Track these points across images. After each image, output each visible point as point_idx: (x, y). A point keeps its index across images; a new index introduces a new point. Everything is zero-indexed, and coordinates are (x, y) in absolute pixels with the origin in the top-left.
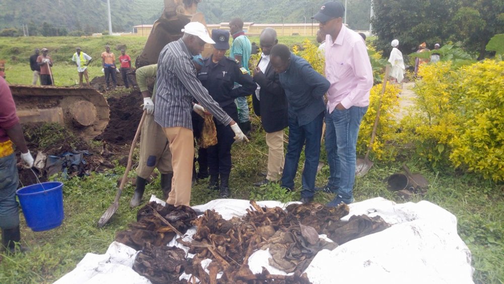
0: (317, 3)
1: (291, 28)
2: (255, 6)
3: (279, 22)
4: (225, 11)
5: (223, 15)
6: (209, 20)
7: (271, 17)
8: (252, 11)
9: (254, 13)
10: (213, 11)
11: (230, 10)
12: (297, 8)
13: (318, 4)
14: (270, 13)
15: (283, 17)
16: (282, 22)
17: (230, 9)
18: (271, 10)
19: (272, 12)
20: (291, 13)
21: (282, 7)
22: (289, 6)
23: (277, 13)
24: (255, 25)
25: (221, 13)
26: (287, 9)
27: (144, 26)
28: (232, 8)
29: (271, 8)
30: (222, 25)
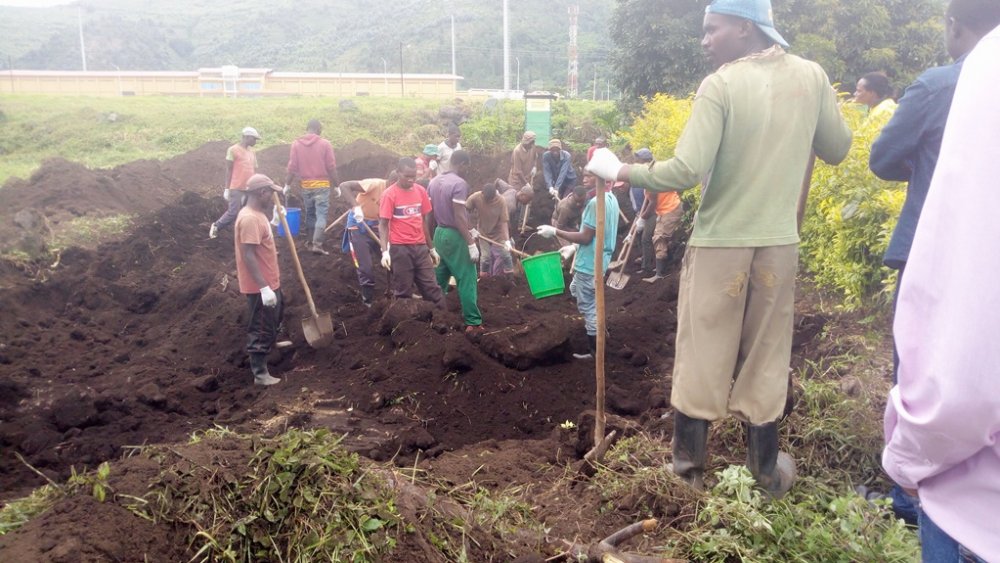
0: (393, 36)
1: (353, 82)
2: (264, 36)
3: (319, 70)
4: (199, 45)
5: (196, 53)
6: (165, 63)
7: (300, 59)
8: (259, 47)
9: (263, 52)
10: (173, 45)
11: (211, 44)
12: (354, 45)
13: (395, 38)
14: (298, 52)
15: (326, 60)
16: (325, 68)
17: (211, 41)
18: (301, 46)
19: (303, 50)
20: (341, 53)
21: (322, 41)
22: (336, 39)
23: (314, 53)
24: (275, 74)
25: (190, 49)
26: (333, 45)
27: (16, 72)
28: (215, 40)
29: (300, 43)
30: (203, 74)
